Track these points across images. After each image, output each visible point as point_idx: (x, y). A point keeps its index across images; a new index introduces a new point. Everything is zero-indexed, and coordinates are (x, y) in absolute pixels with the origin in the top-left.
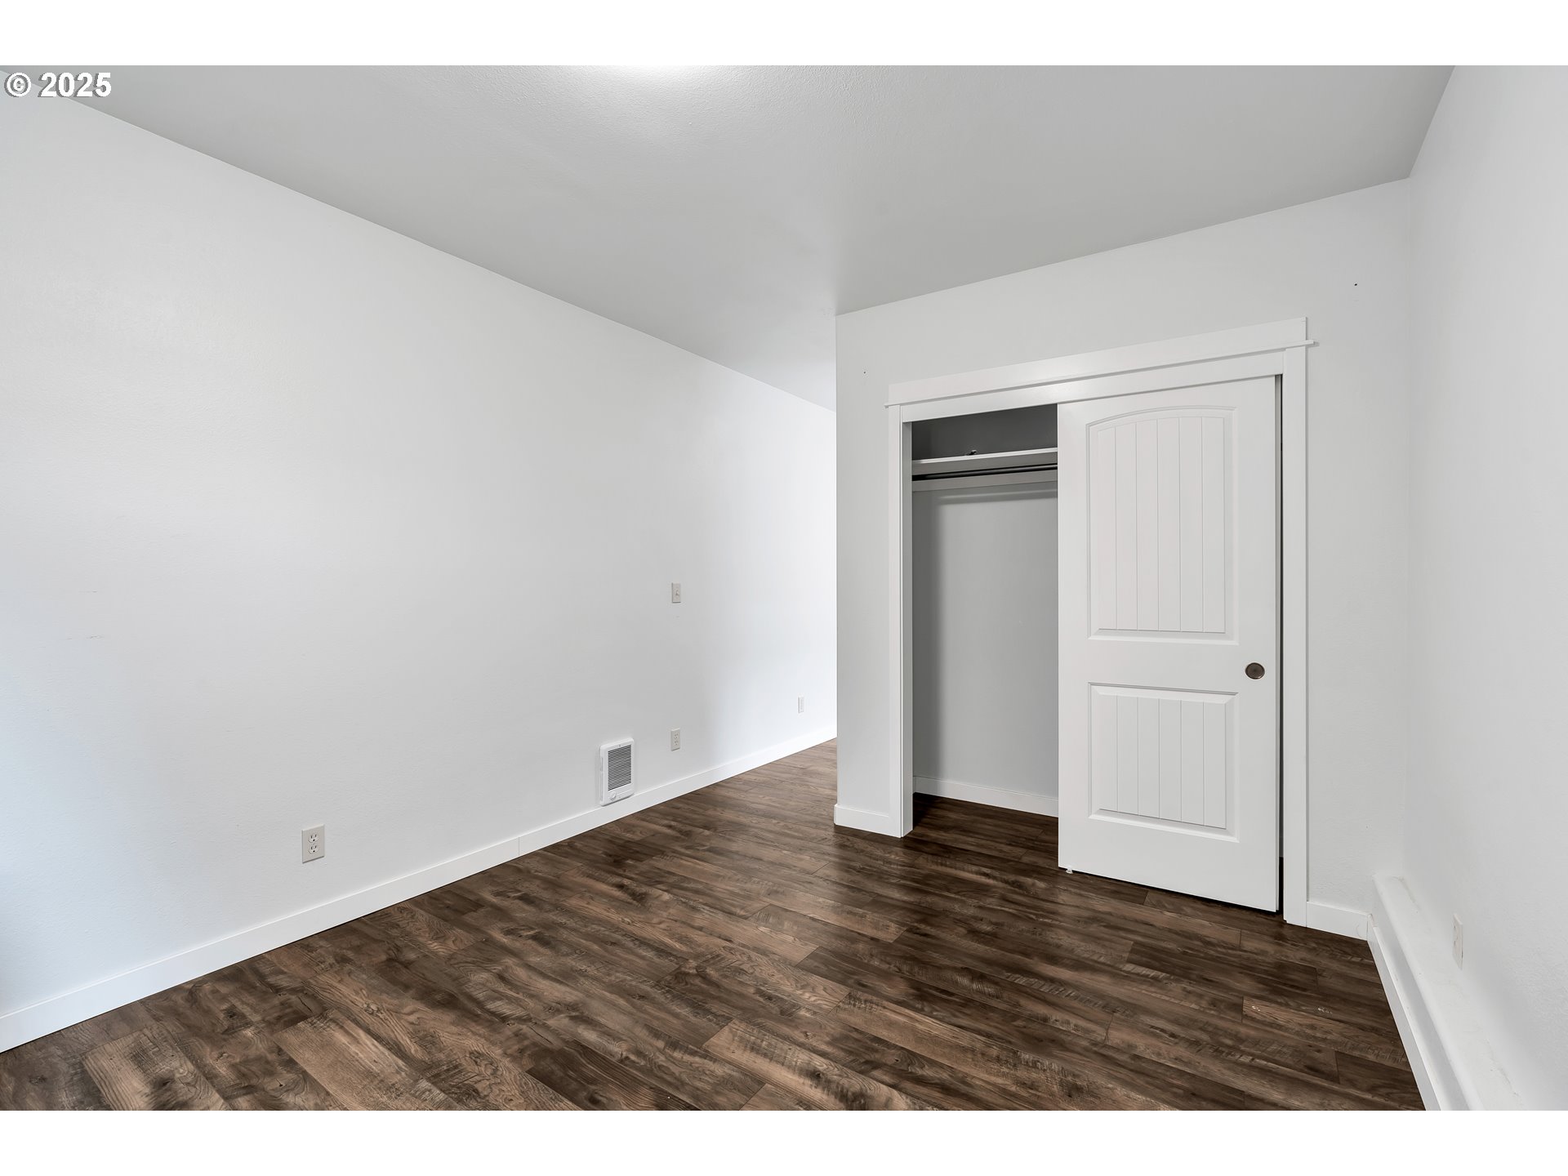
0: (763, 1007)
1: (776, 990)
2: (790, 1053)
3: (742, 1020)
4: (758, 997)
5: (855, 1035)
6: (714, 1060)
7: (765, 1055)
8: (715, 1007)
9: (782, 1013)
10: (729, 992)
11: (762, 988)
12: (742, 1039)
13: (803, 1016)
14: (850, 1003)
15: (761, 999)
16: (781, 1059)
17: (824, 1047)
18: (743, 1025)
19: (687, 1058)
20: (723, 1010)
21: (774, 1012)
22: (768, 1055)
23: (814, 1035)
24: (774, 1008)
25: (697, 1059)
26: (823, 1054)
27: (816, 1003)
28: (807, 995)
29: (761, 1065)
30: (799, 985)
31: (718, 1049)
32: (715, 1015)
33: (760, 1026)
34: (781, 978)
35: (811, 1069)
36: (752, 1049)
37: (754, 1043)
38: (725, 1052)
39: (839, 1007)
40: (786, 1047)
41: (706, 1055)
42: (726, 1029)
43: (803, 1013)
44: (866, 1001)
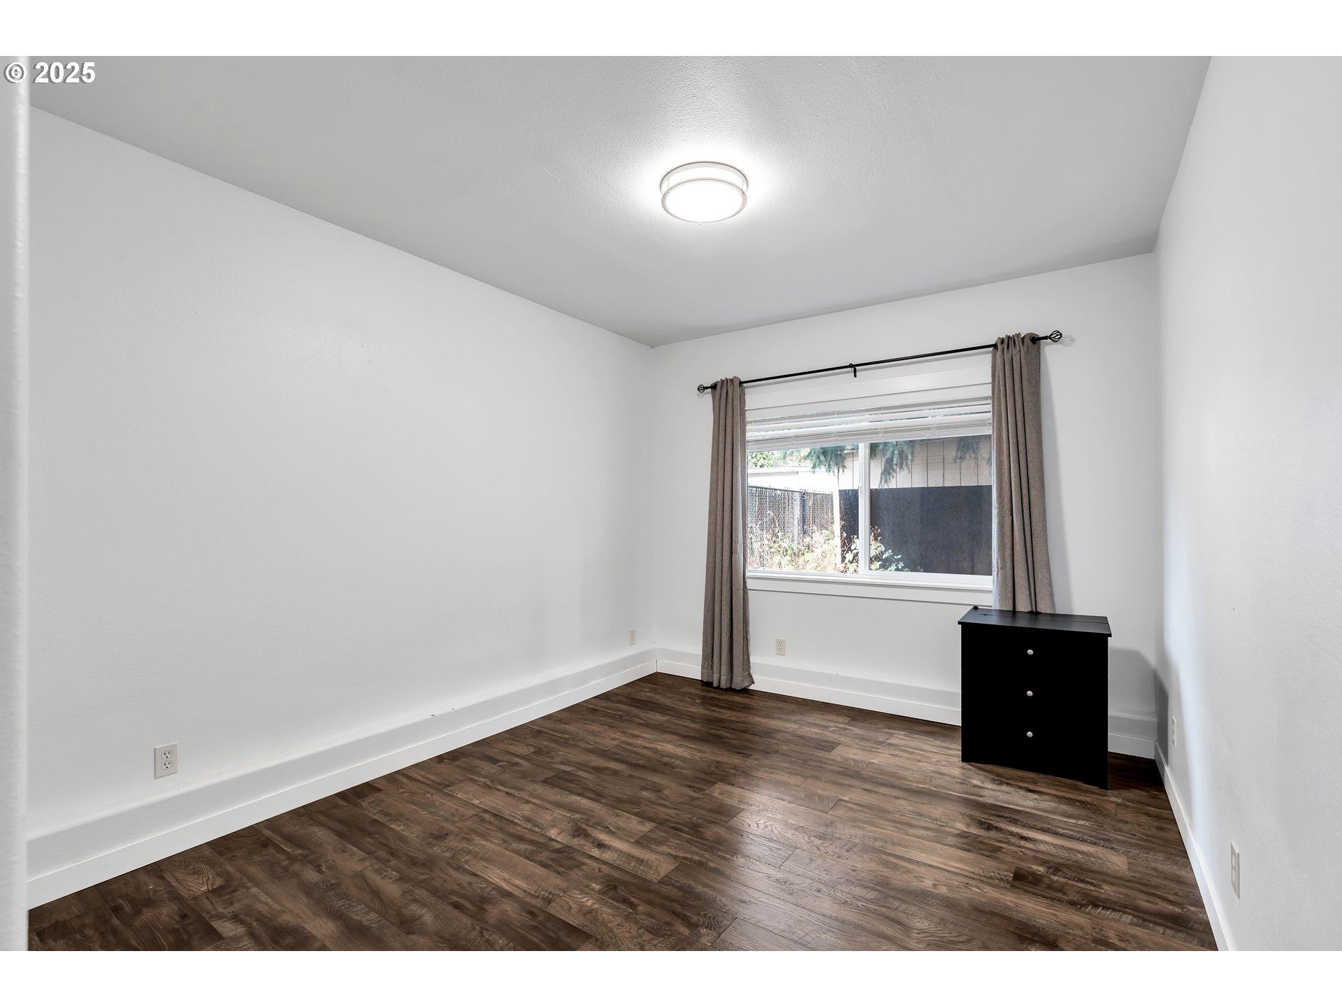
0: (632, 893)
1: (618, 908)
2: (615, 858)
3: (650, 881)
4: (636, 901)
5: (561, 869)
6: (669, 854)
7: (633, 857)
8: (674, 893)
9: (615, 888)
10: (663, 907)
11: (631, 911)
12: (650, 867)
13: (599, 884)
14: (553, 895)
15: (633, 899)
16: (622, 854)
17: (589, 862)
18: (649, 877)
19: (689, 856)
20: (666, 890)
21: (623, 888)
22: (630, 857)
23: (593, 870)
24: (622, 891)
25: (682, 855)
26: (591, 857)
27: (583, 896)
28: (589, 904)
29: (636, 852)
30: (594, 914)
31: (668, 861)
32: (673, 885)
33: (635, 876)
34: (611, 921)
35: (603, 849)
36: (642, 861)
37: (640, 865)
38: (663, 860)
39: (564, 892)
40: (618, 862)
41: (676, 857)
42: (663, 875)
43: (597, 887)
44: (538, 897)
